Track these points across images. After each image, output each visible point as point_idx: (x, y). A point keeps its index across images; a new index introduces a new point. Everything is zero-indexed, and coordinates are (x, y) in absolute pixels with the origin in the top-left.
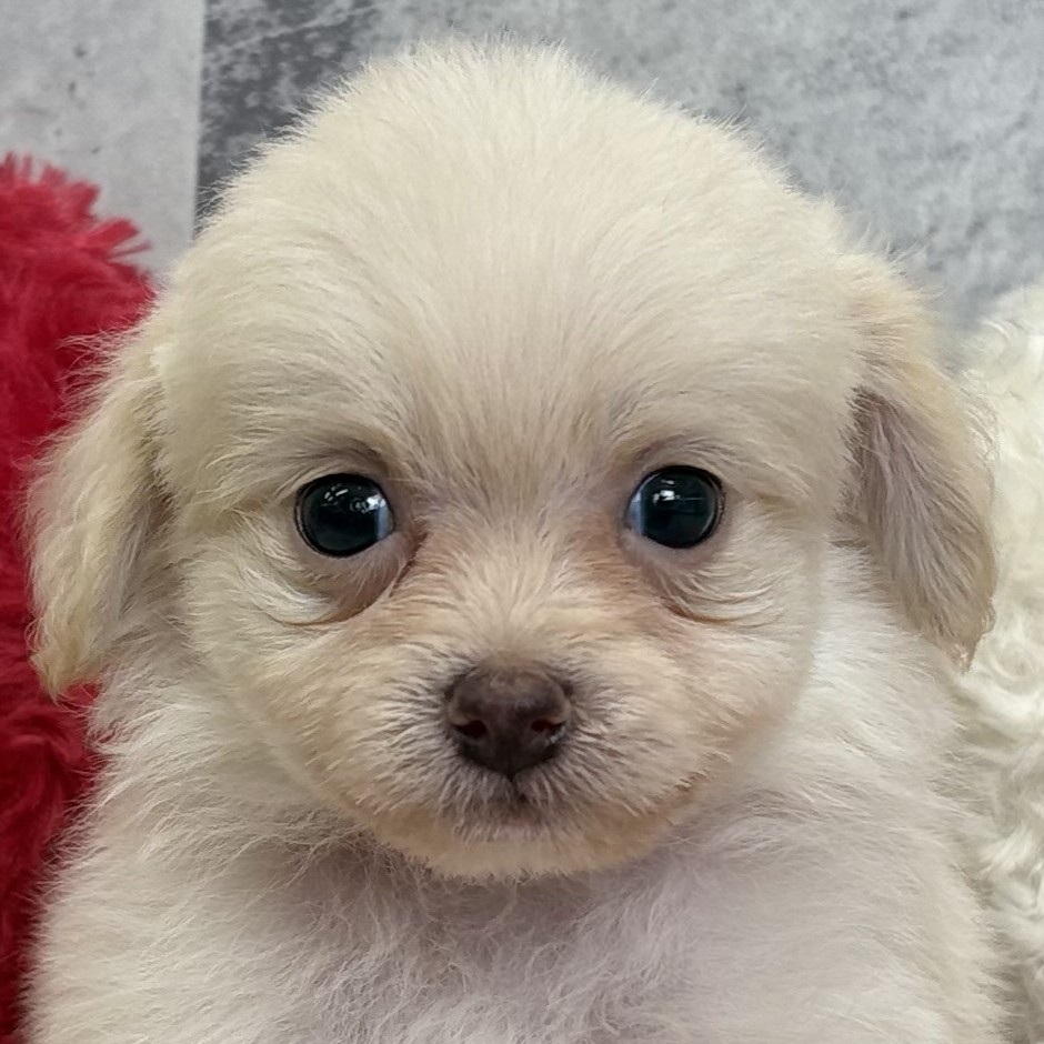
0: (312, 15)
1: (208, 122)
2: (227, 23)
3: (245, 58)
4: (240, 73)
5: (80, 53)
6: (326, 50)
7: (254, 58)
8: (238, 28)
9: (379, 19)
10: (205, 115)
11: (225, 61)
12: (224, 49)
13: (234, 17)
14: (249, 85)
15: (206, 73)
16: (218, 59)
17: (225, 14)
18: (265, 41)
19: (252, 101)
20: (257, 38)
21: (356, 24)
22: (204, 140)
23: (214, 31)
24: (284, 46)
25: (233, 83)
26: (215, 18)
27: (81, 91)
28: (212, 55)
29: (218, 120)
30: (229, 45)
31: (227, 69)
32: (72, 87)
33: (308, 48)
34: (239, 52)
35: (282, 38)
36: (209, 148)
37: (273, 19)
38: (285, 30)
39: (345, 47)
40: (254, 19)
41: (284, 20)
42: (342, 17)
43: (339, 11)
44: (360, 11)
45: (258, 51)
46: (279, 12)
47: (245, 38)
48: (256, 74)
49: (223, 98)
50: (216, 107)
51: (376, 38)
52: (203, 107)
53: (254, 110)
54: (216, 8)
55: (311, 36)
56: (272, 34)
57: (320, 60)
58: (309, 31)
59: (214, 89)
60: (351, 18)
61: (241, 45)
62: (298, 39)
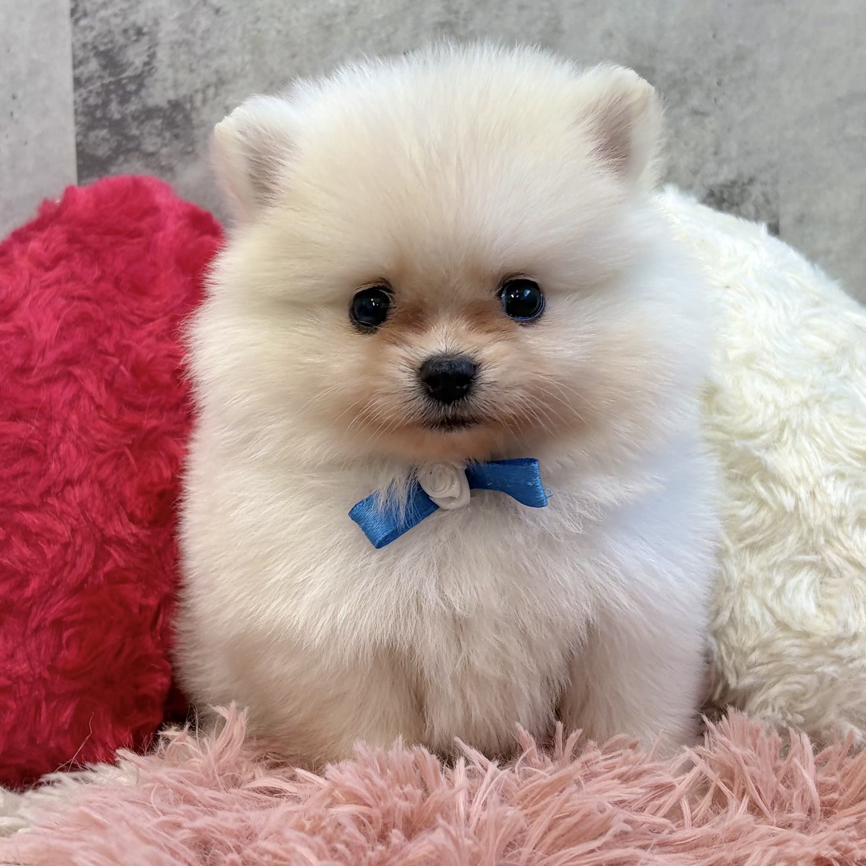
0: (124, 71)
1: (78, 126)
2: (83, 78)
3: (93, 94)
4: (92, 101)
5: (14, 97)
6: (132, 87)
7: (98, 94)
8: (89, 79)
9: (156, 71)
10: (77, 123)
11: (85, 96)
12: (83, 91)
13: (86, 75)
14: (97, 107)
15: (75, 102)
16: (81, 95)
17: (82, 74)
18: (102, 85)
19: (99, 114)
20: (98, 84)
21: (145, 74)
22: (77, 134)
23: (78, 82)
24: (112, 87)
25: (89, 107)
26: (78, 76)
27: (16, 116)
28: (77, 94)
29: (83, 125)
30: (85, 89)
31: (85, 100)
32: (12, 114)
33: (123, 87)
34: (90, 92)
35: (110, 83)
36: (80, 138)
37: (105, 73)
38: (112, 79)
39: (141, 86)
40: (96, 75)
41: (110, 75)
42: (139, 71)
43: (136, 68)
44: (147, 68)
45: (100, 90)
46: (108, 71)
47: (93, 84)
48: (100, 101)
49: (85, 114)
50: (81, 119)
51: (156, 80)
52: (76, 120)
53: (100, 120)
54: (78, 71)
55: (124, 81)
56: (106, 81)
57: (130, 93)
58: (123, 79)
59: (80, 110)
60: (143, 72)
61: (91, 88)
62: (118, 83)
